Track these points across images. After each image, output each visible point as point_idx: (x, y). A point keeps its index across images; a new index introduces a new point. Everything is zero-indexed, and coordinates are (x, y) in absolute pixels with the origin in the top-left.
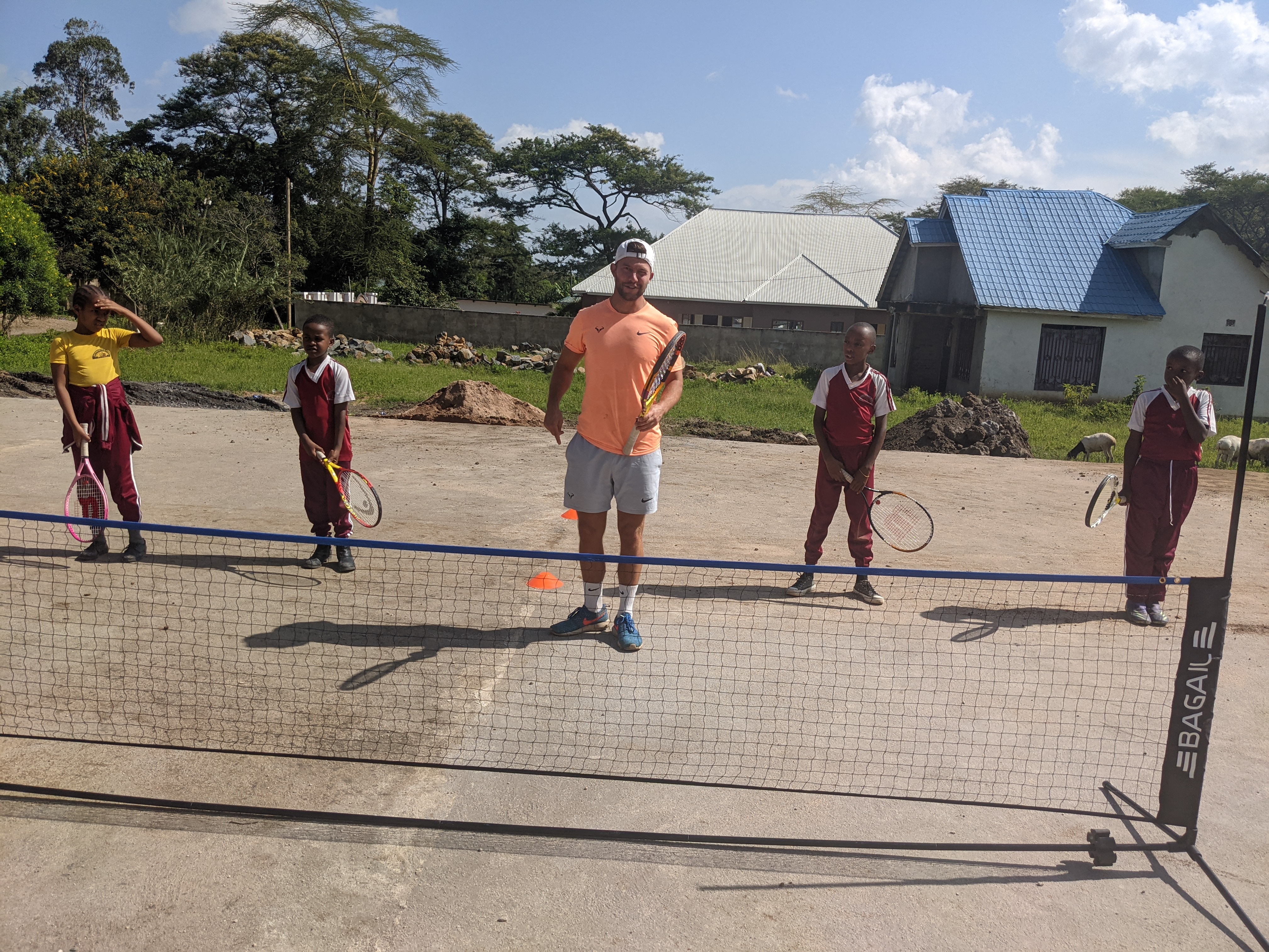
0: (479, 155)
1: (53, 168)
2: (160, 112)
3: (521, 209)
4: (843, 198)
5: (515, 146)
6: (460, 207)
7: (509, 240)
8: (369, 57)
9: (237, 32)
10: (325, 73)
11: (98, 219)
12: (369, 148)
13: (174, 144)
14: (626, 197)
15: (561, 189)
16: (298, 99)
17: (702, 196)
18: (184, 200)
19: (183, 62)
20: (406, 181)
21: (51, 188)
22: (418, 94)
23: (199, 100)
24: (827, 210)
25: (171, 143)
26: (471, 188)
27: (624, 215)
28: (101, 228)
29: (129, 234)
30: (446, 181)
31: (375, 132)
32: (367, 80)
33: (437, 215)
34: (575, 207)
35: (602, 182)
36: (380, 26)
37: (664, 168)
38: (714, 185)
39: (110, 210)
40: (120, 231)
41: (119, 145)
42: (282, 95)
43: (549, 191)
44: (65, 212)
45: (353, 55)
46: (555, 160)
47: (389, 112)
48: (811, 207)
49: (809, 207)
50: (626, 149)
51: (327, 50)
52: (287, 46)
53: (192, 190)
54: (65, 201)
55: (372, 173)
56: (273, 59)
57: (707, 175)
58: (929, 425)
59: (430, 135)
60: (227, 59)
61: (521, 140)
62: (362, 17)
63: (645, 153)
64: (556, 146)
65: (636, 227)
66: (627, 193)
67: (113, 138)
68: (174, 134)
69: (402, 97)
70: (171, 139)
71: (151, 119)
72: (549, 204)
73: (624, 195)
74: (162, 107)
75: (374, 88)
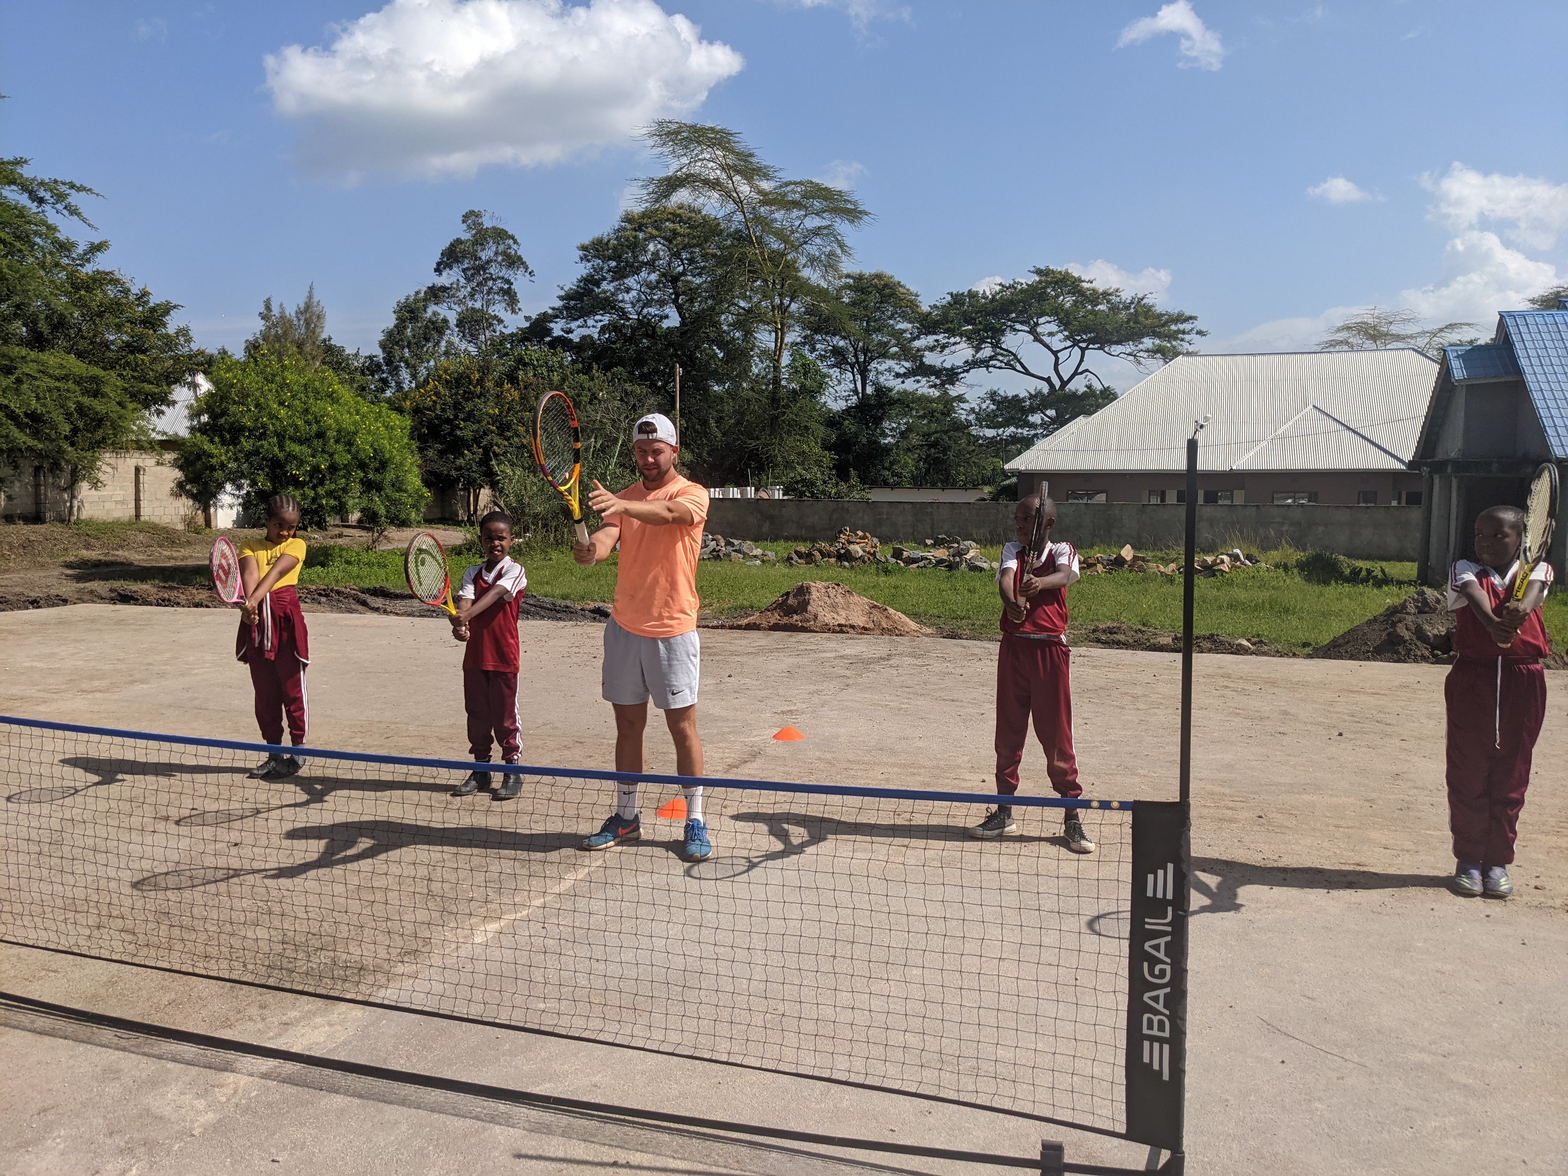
0: (903, 317)
1: (446, 371)
2: (559, 304)
3: (951, 376)
4: (1392, 327)
5: (944, 302)
6: (882, 379)
7: (943, 414)
8: (776, 220)
9: (638, 209)
10: (729, 242)
11: (488, 423)
12: (776, 323)
13: (575, 337)
14: (1083, 350)
15: (1001, 348)
16: (700, 275)
17: (1182, 340)
18: (579, 395)
19: (584, 248)
20: (821, 355)
21: (443, 393)
22: (831, 254)
23: (599, 287)
24: (1369, 344)
25: (570, 336)
26: (893, 357)
27: (1081, 373)
28: (492, 432)
29: (518, 436)
30: (865, 351)
31: (782, 303)
32: (775, 246)
33: (855, 391)
34: (1019, 367)
35: (1051, 334)
36: (787, 184)
37: (1132, 311)
38: (1198, 325)
39: (501, 412)
40: (509, 434)
41: (519, 341)
42: (683, 274)
43: (987, 352)
44: (456, 417)
45: (758, 219)
46: (994, 313)
47: (797, 279)
48: (1346, 342)
49: (1342, 342)
50: (1081, 292)
51: (729, 217)
52: (690, 218)
53: (586, 385)
54: (457, 406)
55: (779, 349)
56: (675, 233)
57: (1188, 313)
58: (1394, 625)
59: (846, 300)
60: (627, 239)
61: (951, 294)
62: (766, 177)
63: (1105, 294)
64: (994, 296)
65: (1097, 386)
66: (1083, 345)
67: (512, 335)
68: (574, 325)
69: (813, 261)
70: (570, 331)
71: (550, 311)
72: (987, 367)
73: (1080, 347)
74: (561, 298)
75: (783, 255)
